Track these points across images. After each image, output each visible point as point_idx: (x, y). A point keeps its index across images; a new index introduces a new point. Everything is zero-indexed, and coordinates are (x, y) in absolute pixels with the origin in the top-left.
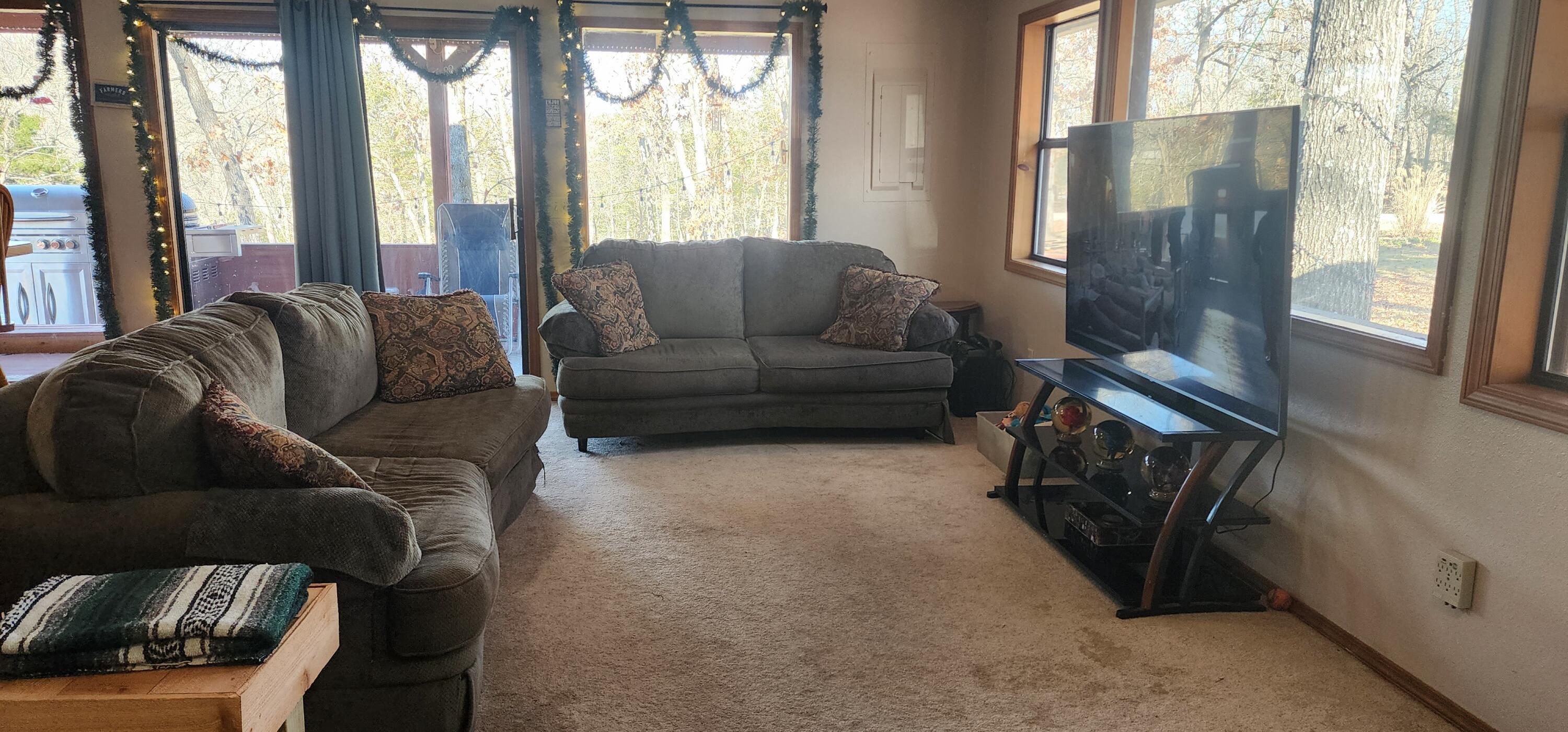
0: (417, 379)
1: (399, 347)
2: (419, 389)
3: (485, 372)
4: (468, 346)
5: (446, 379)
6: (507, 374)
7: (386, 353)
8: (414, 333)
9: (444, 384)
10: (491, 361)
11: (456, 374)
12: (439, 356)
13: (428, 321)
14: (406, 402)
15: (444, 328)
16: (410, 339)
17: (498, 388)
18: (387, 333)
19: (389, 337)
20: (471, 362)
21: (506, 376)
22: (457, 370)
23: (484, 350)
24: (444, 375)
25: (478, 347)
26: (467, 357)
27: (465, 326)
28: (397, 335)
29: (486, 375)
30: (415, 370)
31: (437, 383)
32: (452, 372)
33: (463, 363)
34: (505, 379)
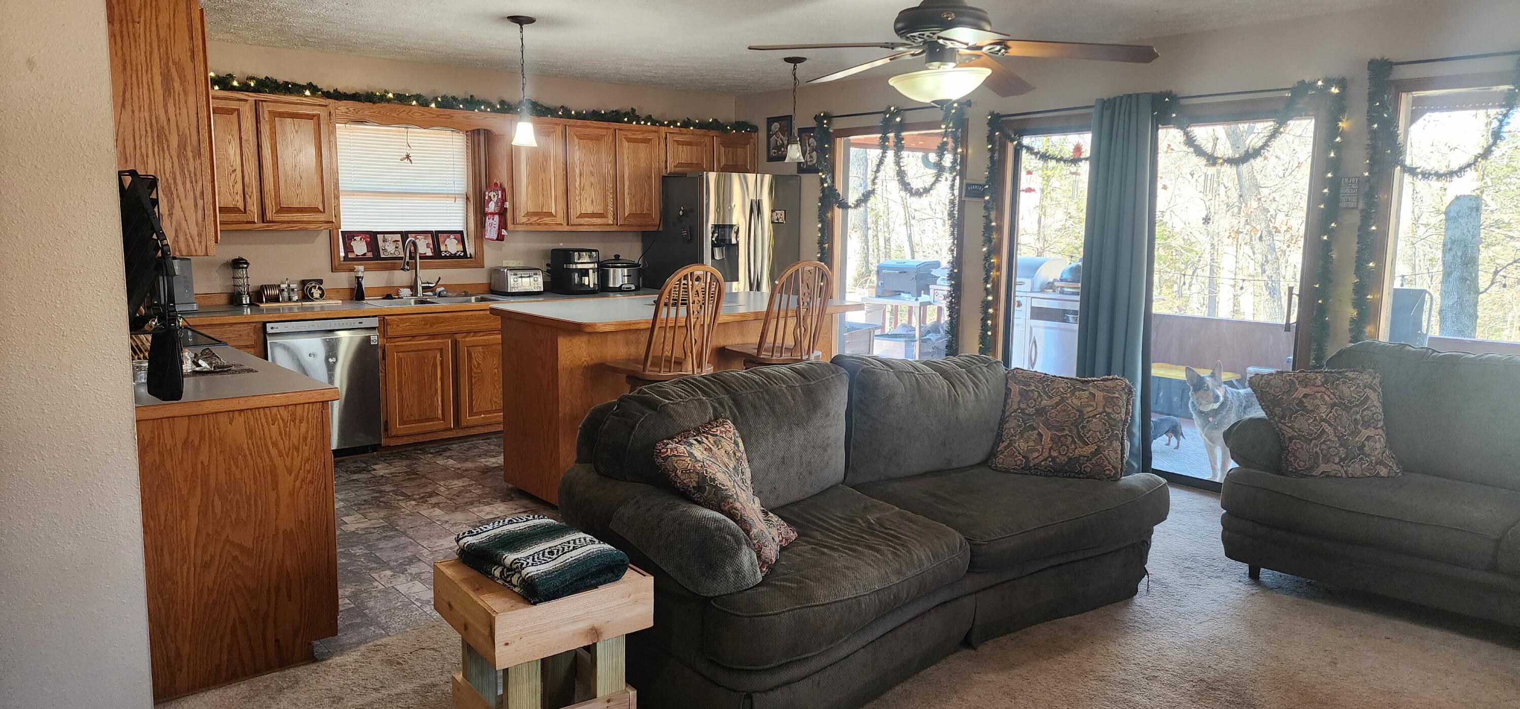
0: (1019, 453)
1: (1019, 421)
2: (1019, 462)
3: (1087, 461)
4: (1078, 432)
5: (1046, 460)
6: (1110, 467)
7: (1007, 425)
8: (1037, 410)
9: (1043, 463)
10: (1098, 451)
11: (1057, 457)
12: (1047, 435)
13: (1054, 402)
14: (1005, 472)
15: (1064, 411)
16: (1032, 415)
17: (1099, 479)
18: (1015, 407)
19: (1015, 411)
20: (1076, 448)
21: (1109, 470)
22: (1060, 454)
23: (1094, 438)
24: (1046, 454)
25: (1088, 435)
26: (1074, 442)
27: (1085, 412)
28: (1023, 410)
29: (1088, 464)
30: (1021, 445)
31: (1036, 461)
32: (1054, 454)
33: (1068, 447)
34: (1107, 472)
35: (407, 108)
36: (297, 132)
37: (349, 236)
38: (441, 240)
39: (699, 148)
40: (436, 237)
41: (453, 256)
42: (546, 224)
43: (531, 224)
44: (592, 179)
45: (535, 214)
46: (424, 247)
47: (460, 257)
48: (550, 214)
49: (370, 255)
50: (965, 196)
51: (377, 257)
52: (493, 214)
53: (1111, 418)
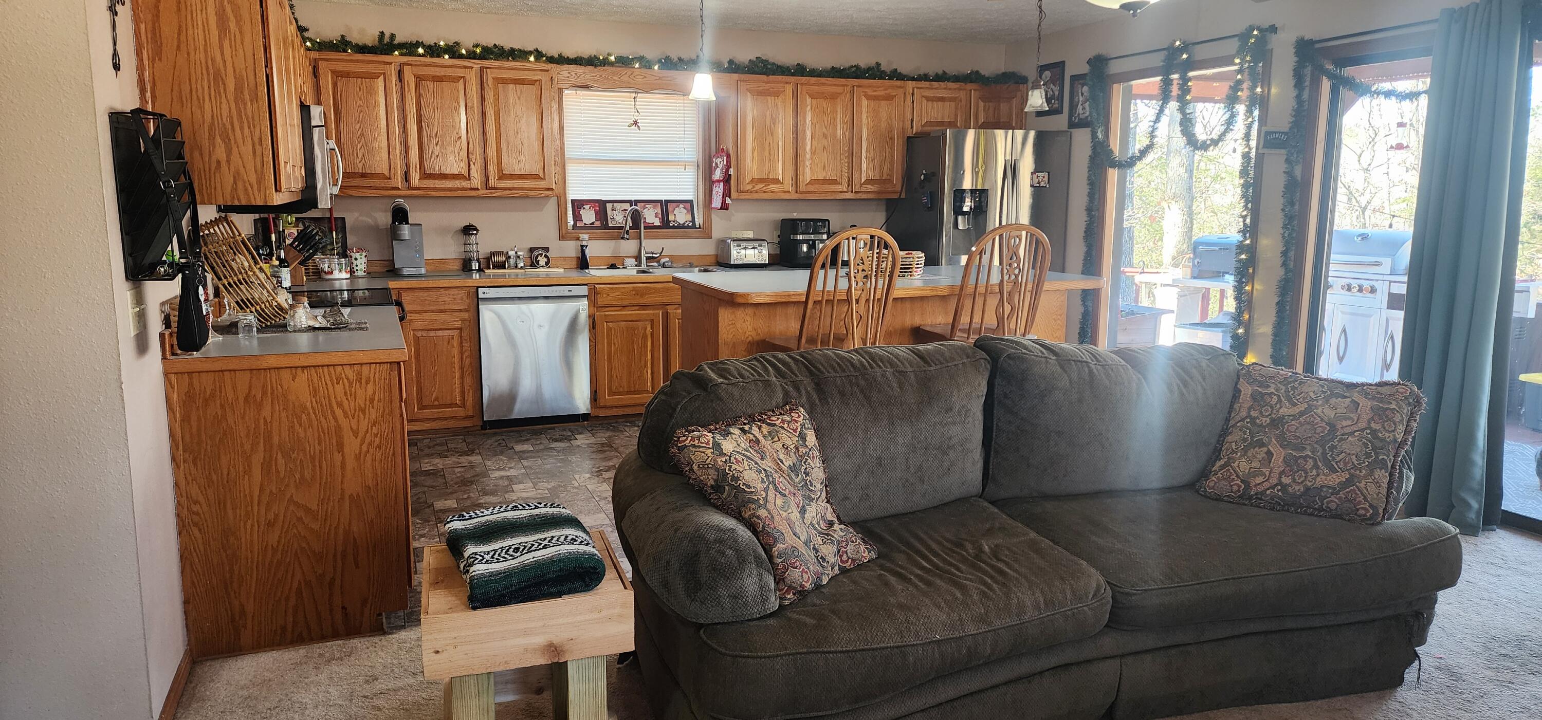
0: (1238, 476)
1: (1245, 433)
2: (1235, 488)
3: (1332, 494)
4: (1324, 454)
5: (1273, 487)
6: (1367, 506)
7: (1229, 438)
8: (1273, 420)
9: (1268, 492)
10: (1350, 482)
11: (1289, 485)
12: (1279, 455)
13: (1298, 411)
14: (1216, 500)
15: (1309, 423)
16: (1265, 427)
17: (1349, 520)
18: (1244, 414)
19: (1243, 420)
20: (1318, 475)
21: (1365, 509)
22: (1294, 480)
23: (1346, 464)
24: (1274, 481)
25: (1338, 459)
26: (1316, 466)
27: (1339, 427)
28: (1253, 420)
29: (1333, 498)
30: (1242, 465)
31: (1260, 489)
32: (1286, 480)
33: (1306, 473)
34: (1362, 512)
35: (629, 71)
36: (519, 98)
37: (578, 205)
38: (670, 209)
39: (953, 104)
40: (665, 206)
41: (681, 227)
42: (772, 192)
43: (756, 192)
44: (825, 142)
45: (761, 181)
46: (651, 216)
47: (688, 227)
48: (776, 181)
49: (598, 224)
50: (1263, 147)
51: (605, 226)
52: (719, 181)
53: (1378, 438)
